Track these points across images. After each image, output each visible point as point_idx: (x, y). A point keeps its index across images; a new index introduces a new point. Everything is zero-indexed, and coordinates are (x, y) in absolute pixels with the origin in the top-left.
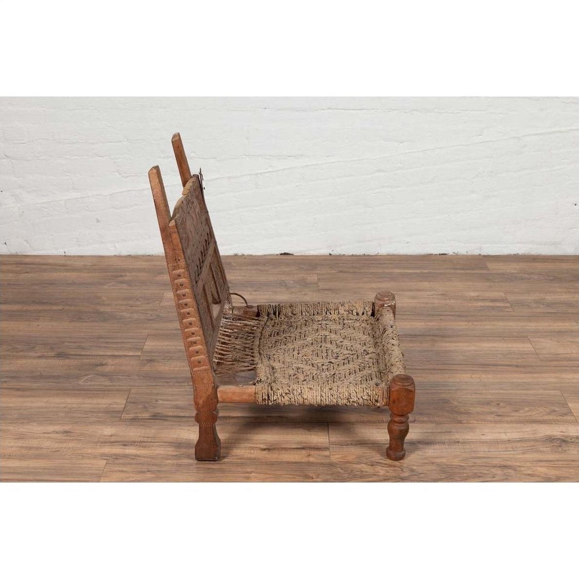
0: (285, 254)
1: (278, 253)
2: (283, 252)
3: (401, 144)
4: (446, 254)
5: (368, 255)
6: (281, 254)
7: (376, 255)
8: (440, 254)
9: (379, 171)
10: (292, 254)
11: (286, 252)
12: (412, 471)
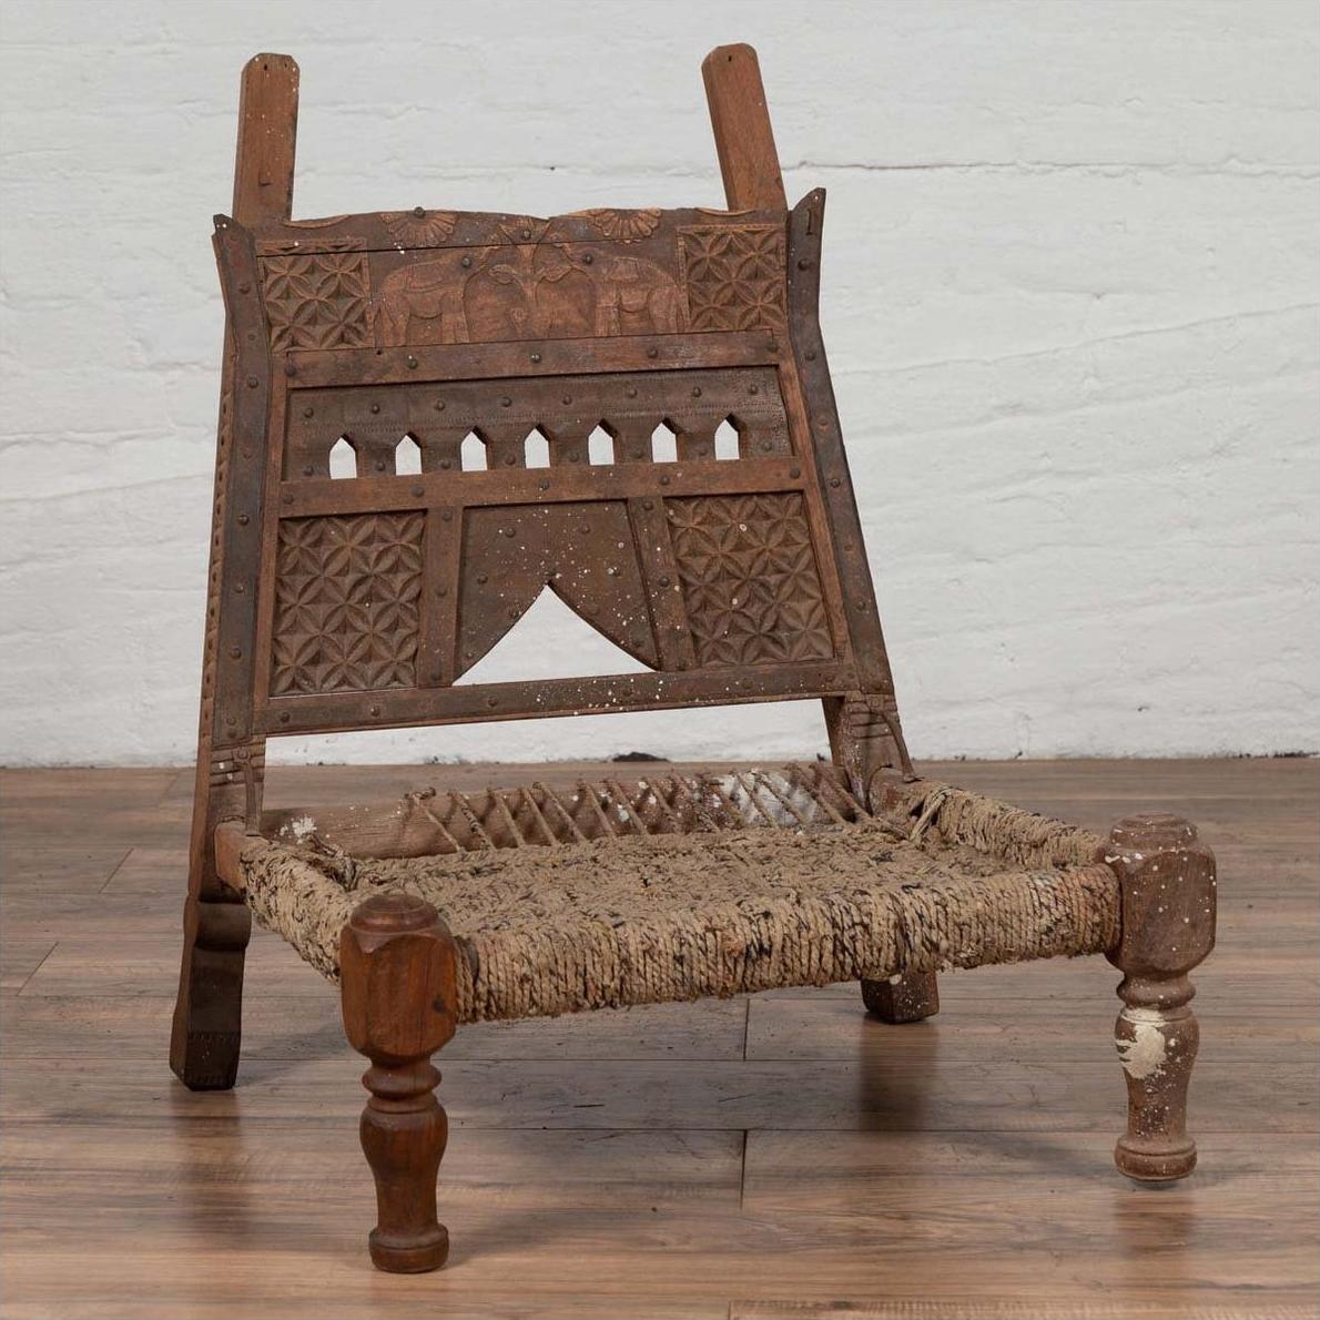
0: (636, 758)
1: (605, 752)
2: (626, 751)
3: (1097, 303)
4: (1300, 755)
5: (978, 760)
6: (621, 759)
7: (1009, 761)
8: (1276, 756)
9: (1015, 409)
10: (665, 760)
11: (640, 750)
12: (1060, 1229)
